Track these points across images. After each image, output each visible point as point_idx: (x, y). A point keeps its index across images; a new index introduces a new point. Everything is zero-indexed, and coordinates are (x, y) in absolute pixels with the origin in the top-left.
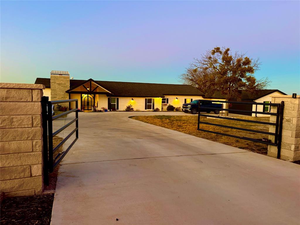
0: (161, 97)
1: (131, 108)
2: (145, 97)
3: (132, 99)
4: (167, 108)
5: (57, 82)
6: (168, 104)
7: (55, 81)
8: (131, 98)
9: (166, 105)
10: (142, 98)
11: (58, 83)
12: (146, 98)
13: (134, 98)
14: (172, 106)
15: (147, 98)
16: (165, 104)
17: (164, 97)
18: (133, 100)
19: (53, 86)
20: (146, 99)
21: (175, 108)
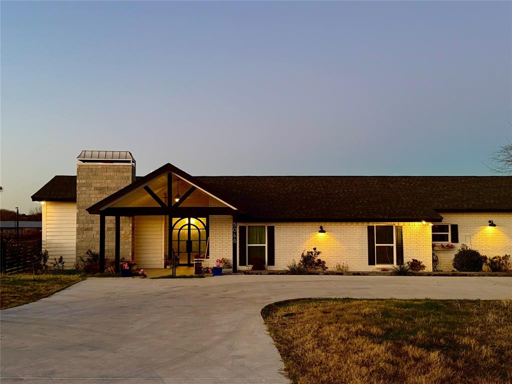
0: (427, 221)
1: (316, 260)
2: (368, 221)
3: (321, 228)
4: (455, 260)
5: (94, 185)
6: (458, 246)
7: (90, 181)
8: (317, 225)
9: (450, 248)
10: (355, 224)
11: (98, 185)
12: (371, 224)
13: (326, 226)
14: (475, 254)
15: (375, 225)
16: (445, 243)
17: (440, 220)
18: (322, 231)
19: (84, 196)
20: (370, 229)
21: (485, 258)
